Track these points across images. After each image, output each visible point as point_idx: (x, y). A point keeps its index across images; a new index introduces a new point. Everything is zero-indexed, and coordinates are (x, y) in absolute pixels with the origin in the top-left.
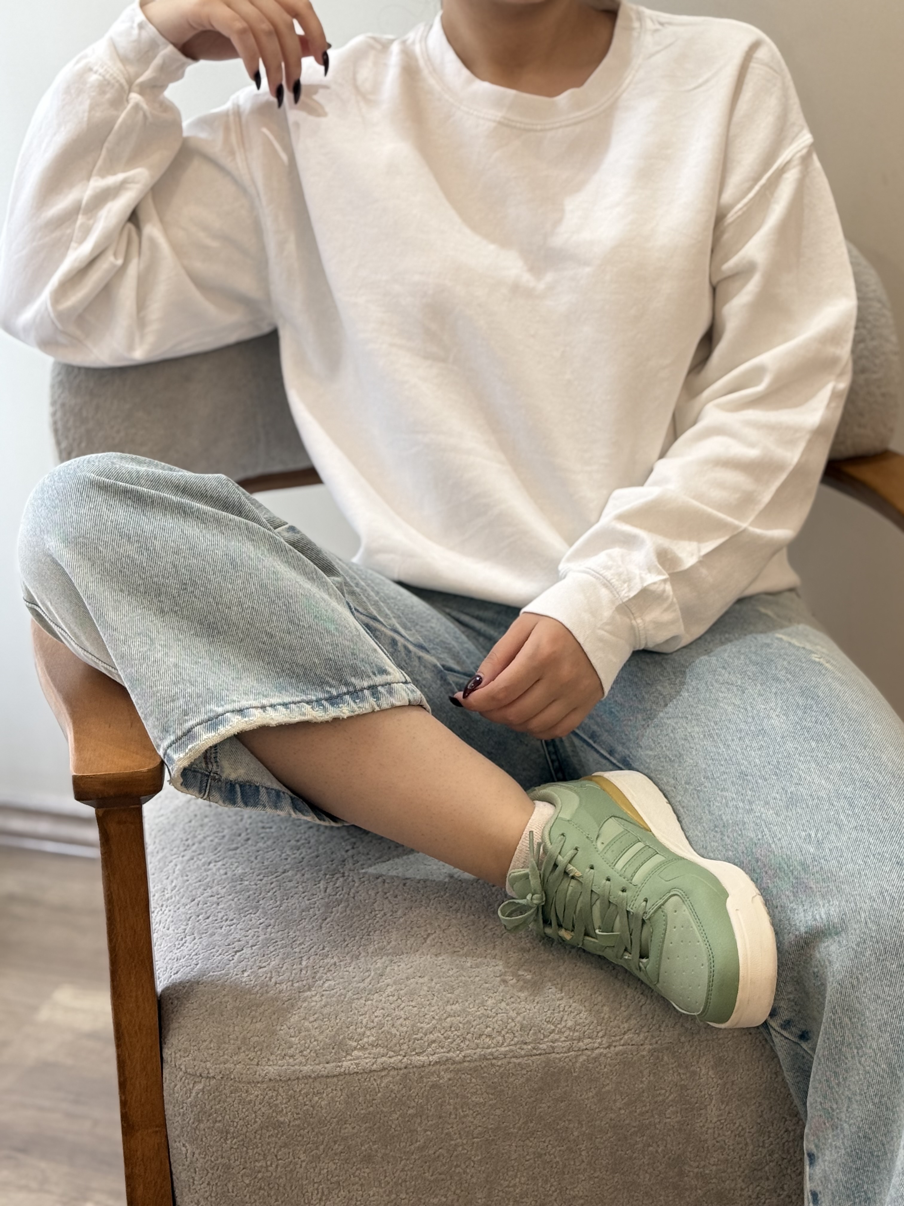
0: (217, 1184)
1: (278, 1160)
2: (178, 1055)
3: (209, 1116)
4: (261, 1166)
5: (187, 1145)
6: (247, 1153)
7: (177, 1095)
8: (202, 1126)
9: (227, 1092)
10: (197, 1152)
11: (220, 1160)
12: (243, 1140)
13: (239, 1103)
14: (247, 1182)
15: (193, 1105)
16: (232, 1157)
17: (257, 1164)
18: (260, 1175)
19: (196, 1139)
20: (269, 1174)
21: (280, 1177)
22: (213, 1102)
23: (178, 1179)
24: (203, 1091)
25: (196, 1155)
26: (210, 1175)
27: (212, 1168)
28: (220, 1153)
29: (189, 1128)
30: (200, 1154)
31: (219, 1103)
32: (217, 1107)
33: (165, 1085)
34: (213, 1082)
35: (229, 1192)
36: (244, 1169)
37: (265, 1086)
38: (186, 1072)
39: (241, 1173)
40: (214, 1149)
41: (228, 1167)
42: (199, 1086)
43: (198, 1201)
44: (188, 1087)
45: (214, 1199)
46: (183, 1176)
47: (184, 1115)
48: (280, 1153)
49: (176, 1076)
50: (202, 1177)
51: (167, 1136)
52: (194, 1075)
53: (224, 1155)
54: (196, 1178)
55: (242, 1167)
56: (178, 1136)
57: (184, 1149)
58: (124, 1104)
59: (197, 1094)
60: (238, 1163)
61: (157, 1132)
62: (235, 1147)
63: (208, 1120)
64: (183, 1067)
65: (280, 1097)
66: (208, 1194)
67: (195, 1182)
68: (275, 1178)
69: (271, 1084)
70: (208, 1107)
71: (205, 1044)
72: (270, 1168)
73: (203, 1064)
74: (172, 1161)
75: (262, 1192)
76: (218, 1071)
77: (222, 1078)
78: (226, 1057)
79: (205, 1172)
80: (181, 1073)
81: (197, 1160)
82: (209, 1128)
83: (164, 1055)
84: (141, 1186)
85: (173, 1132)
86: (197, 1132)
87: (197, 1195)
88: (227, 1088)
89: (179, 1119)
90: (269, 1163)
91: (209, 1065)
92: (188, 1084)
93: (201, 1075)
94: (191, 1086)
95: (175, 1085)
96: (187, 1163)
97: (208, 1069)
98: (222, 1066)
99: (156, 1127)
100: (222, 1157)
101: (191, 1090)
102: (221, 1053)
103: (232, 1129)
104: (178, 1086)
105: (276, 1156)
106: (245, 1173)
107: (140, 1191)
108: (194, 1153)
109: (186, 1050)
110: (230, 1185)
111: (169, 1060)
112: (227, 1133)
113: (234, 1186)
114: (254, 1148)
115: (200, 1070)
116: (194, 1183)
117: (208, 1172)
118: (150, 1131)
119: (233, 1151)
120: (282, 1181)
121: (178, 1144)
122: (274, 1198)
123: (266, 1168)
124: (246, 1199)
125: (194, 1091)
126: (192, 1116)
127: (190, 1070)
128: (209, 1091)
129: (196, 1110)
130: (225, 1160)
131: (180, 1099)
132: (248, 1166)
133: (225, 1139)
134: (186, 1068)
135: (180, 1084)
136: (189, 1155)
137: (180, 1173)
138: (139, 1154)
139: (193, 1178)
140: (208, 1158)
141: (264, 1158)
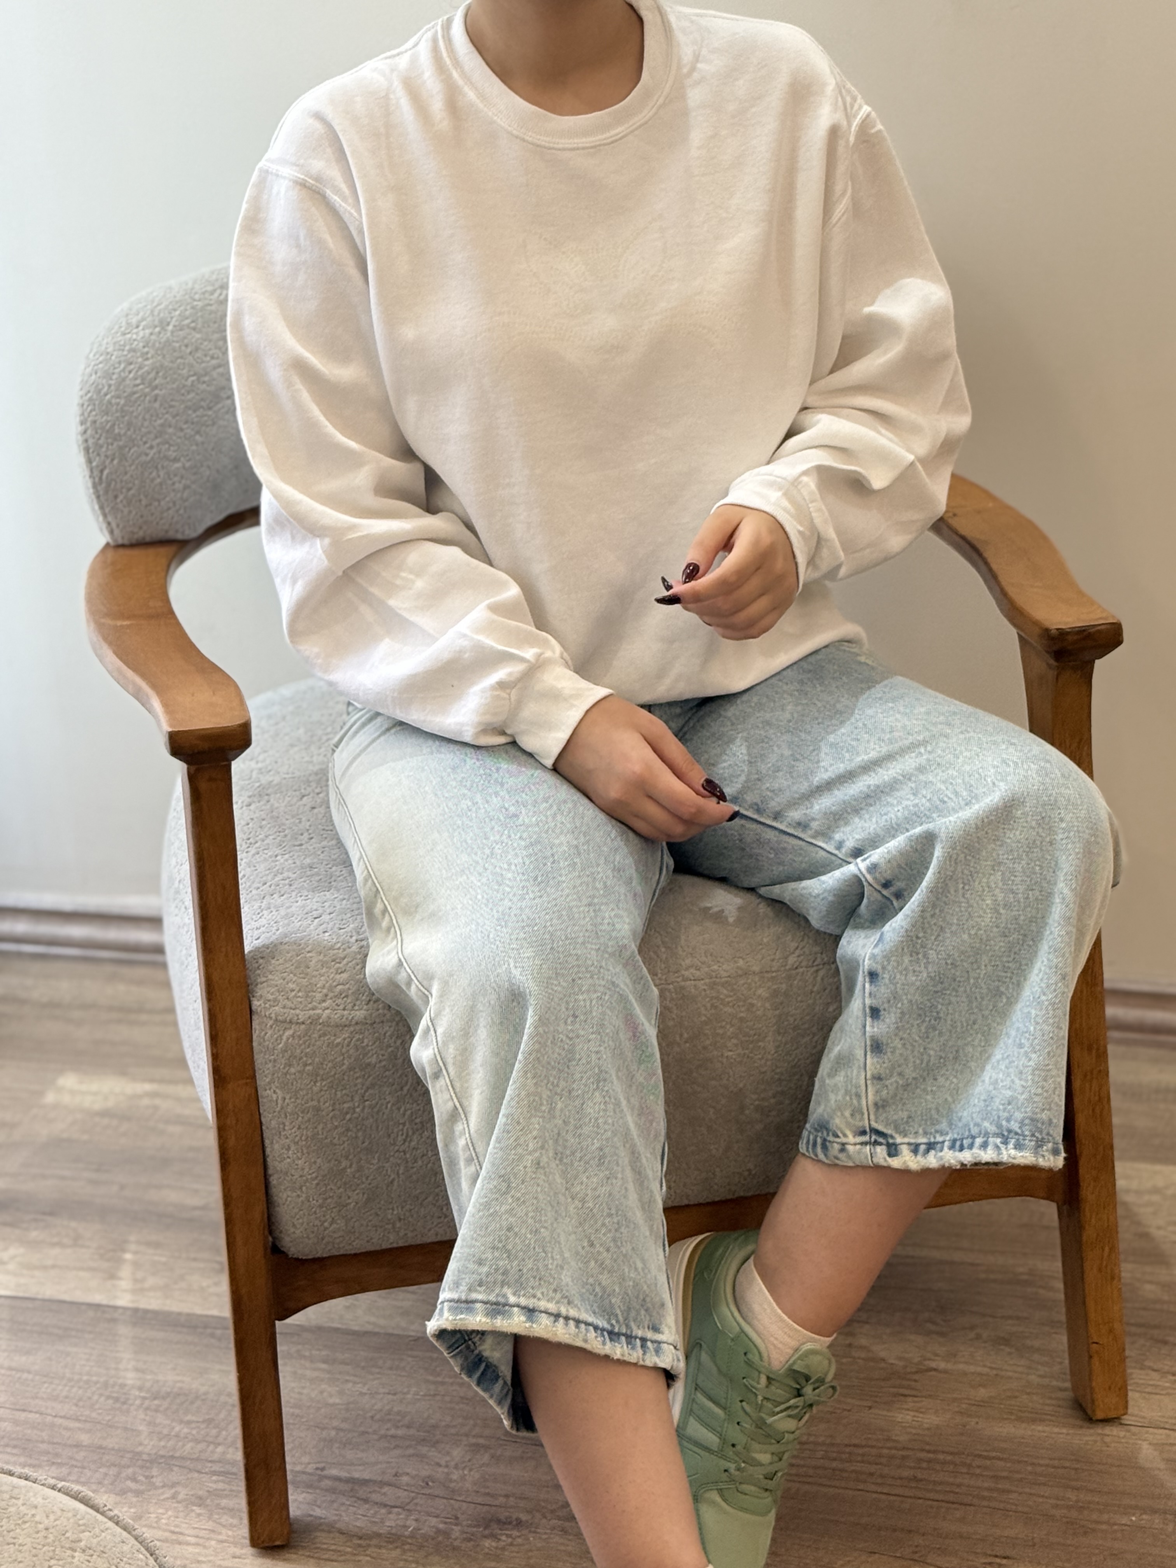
0: (307, 1128)
2: (267, 1005)
3: (299, 1060)
4: (349, 1108)
5: (277, 1091)
6: (335, 1094)
7: (267, 1042)
8: (293, 1070)
9: (316, 1036)
10: (288, 1097)
11: (310, 1104)
12: (332, 1082)
14: (336, 1124)
15: (284, 1051)
16: (322, 1100)
17: (346, 1105)
18: (348, 1117)
19: (286, 1085)
20: (356, 1116)
21: (367, 1118)
22: (303, 1046)
23: (267, 1127)
24: (293, 1036)
25: (287, 1101)
26: (300, 1119)
27: (303, 1112)
28: (309, 1096)
29: (280, 1074)
30: (290, 1098)
31: (309, 1045)
32: (307, 1050)
33: (254, 1037)
34: (303, 1026)
35: (318, 1133)
36: (333, 1110)
37: (352, 1029)
38: (276, 1020)
39: (331, 1115)
40: (304, 1092)
41: (318, 1109)
42: (289, 1033)
43: (289, 1146)
44: (279, 1034)
45: (304, 1143)
46: (273, 1124)
47: (275, 1061)
49: (266, 1025)
50: (292, 1123)
51: (256, 1086)
52: (285, 1021)
53: (315, 1097)
54: (287, 1124)
55: (330, 1109)
56: (269, 1083)
57: (275, 1096)
58: (214, 1057)
59: (288, 1039)
60: (326, 1105)
61: (246, 1082)
62: (325, 1089)
63: (298, 1064)
64: (273, 1015)
65: (366, 1041)
66: (297, 1139)
67: (287, 1128)
68: (363, 1119)
69: (358, 1028)
70: (298, 1051)
72: (358, 1110)
73: (293, 1012)
74: (262, 1111)
75: (350, 1134)
76: (307, 1016)
77: (311, 1023)
78: (314, 1003)
79: (295, 1116)
80: (271, 1022)
81: (288, 1104)
82: (299, 1072)
83: (254, 1008)
84: (233, 1138)
85: (262, 1081)
86: (288, 1077)
87: (287, 1141)
88: (316, 1032)
89: (270, 1065)
90: (356, 1104)
91: (298, 1011)
92: (279, 1031)
93: (291, 1022)
94: (281, 1032)
96: (277, 1110)
97: (297, 1016)
98: (311, 1012)
99: (247, 1079)
100: (312, 1100)
101: (281, 1036)
102: (310, 1000)
103: (321, 1072)
104: (268, 1035)
106: (334, 1117)
107: (232, 1142)
108: (285, 1099)
109: (275, 1000)
111: (259, 1009)
112: (317, 1075)
113: (322, 1129)
115: (290, 1017)
116: (283, 1129)
117: (298, 1117)
118: (242, 1082)
119: (322, 1093)
121: (267, 1092)
123: (354, 1109)
124: (336, 1141)
125: (284, 1038)
126: (283, 1061)
127: (280, 1018)
128: (299, 1036)
129: (287, 1055)
130: (315, 1103)
131: (271, 1046)
132: (337, 1106)
133: (315, 1082)
134: (276, 1016)
135: (270, 1033)
136: (280, 1102)
137: (271, 1121)
138: (230, 1106)
139: (284, 1124)
140: (299, 1101)
141: (352, 1100)
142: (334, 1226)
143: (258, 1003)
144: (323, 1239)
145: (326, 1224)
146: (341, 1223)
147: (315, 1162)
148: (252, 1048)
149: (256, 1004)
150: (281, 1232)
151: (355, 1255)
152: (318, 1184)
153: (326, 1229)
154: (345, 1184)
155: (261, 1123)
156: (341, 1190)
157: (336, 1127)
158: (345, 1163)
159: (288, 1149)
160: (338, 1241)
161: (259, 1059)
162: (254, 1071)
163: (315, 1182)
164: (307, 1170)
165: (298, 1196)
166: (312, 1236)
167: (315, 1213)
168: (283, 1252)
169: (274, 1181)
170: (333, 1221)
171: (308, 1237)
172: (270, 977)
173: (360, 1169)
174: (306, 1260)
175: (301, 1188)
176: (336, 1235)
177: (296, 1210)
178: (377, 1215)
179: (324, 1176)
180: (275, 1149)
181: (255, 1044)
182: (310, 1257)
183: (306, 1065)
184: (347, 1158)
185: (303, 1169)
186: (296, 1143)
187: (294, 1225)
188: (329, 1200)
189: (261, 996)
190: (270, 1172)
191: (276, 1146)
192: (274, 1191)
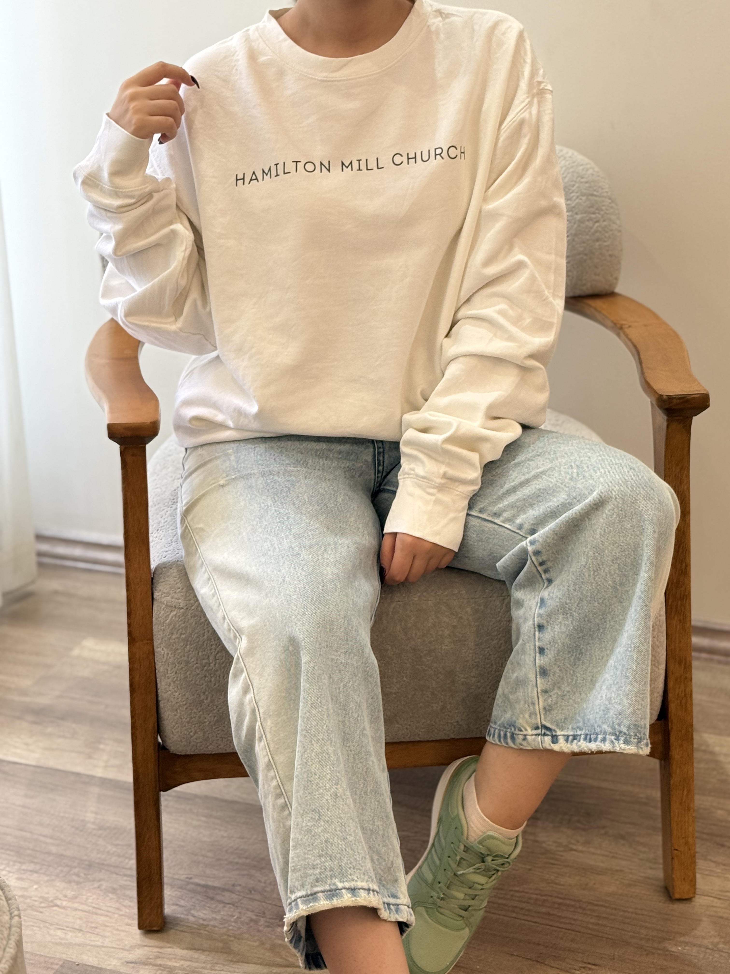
0: (181, 673)
1: (216, 660)
2: (163, 596)
3: (178, 631)
4: (207, 663)
5: (164, 649)
6: (198, 654)
7: (160, 619)
8: (174, 637)
9: (189, 616)
10: (170, 653)
11: (183, 658)
12: (196, 646)
13: (196, 623)
14: (198, 672)
15: (170, 624)
16: (190, 656)
17: (204, 661)
18: (205, 668)
19: (169, 646)
20: (210, 668)
21: (217, 670)
22: (180, 623)
23: (159, 671)
24: (175, 615)
25: (169, 655)
26: (177, 667)
27: (178, 663)
28: (182, 653)
29: (166, 639)
30: (171, 654)
31: (184, 622)
32: (183, 625)
33: (154, 614)
34: (182, 611)
35: (187, 677)
36: (197, 663)
38: (167, 605)
39: (195, 666)
40: (180, 651)
42: (173, 613)
43: (170, 683)
44: (167, 614)
45: (179, 682)
46: (162, 669)
47: (164, 630)
48: (218, 655)
49: (161, 608)
50: (172, 669)
51: (153, 646)
52: (171, 607)
53: (186, 654)
54: (169, 669)
55: (195, 662)
56: (160, 644)
57: (162, 652)
58: (129, 625)
59: (172, 617)
60: (192, 660)
61: (148, 643)
62: (192, 650)
63: (177, 634)
64: (165, 602)
66: (175, 679)
67: (169, 672)
68: (215, 671)
70: (178, 625)
71: (179, 590)
72: (211, 665)
73: (176, 601)
74: (156, 661)
75: (206, 679)
76: (185, 604)
77: (187, 609)
78: (190, 597)
79: (174, 665)
80: (164, 606)
81: (170, 658)
82: (177, 638)
83: (155, 596)
84: (138, 677)
85: (156, 642)
86: (171, 641)
87: (169, 680)
88: (189, 614)
89: (161, 633)
90: (211, 661)
91: (180, 601)
92: (168, 612)
93: (175, 607)
94: (169, 613)
95: (160, 613)
96: (164, 660)
97: (180, 603)
98: (187, 602)
99: (148, 640)
100: (184, 656)
101: (168, 615)
102: (188, 595)
103: (190, 639)
104: (162, 613)
105: (215, 657)
106: (197, 668)
107: (137, 678)
108: (168, 654)
109: (168, 593)
110: (188, 673)
111: (158, 598)
112: (188, 641)
113: (190, 674)
114: (202, 652)
115: (175, 603)
116: (167, 673)
117: (176, 666)
118: (144, 642)
119: (190, 652)
120: (218, 673)
121: (159, 649)
122: (214, 682)
123: (209, 664)
124: (197, 683)
125: (170, 616)
126: (169, 631)
127: (169, 604)
128: (179, 616)
129: (171, 627)
130: (186, 658)
131: (162, 621)
132: (199, 662)
133: (186, 645)
134: (167, 602)
135: (162, 612)
136: (165, 655)
137: (160, 667)
138: (137, 656)
139: (167, 670)
140: (176, 656)
141: (208, 658)
142: (196, 735)
143: (158, 594)
144: (190, 743)
145: (192, 734)
146: (201, 734)
147: (185, 695)
148: (152, 622)
149: (156, 595)
150: (166, 737)
151: (211, 754)
152: (186, 708)
153: (192, 737)
154: (203, 709)
155: (155, 669)
156: (201, 713)
157: (198, 674)
158: (202, 697)
159: (170, 685)
160: (199, 745)
161: (155, 628)
162: (152, 636)
163: (185, 707)
164: (180, 699)
165: (175, 715)
166: (183, 740)
167: (185, 726)
168: (167, 749)
169: (161, 704)
170: (196, 732)
171: (181, 741)
172: (167, 579)
173: (212, 701)
174: (180, 755)
175: (176, 710)
176: (198, 741)
177: (174, 724)
178: (223, 731)
179: (191, 704)
180: (162, 685)
181: (154, 619)
182: (183, 754)
183: (181, 634)
184: (204, 693)
185: (178, 699)
186: (174, 682)
187: (173, 733)
188: (193, 719)
189: (160, 590)
190: (160, 698)
191: (163, 683)
192: (162, 711)
